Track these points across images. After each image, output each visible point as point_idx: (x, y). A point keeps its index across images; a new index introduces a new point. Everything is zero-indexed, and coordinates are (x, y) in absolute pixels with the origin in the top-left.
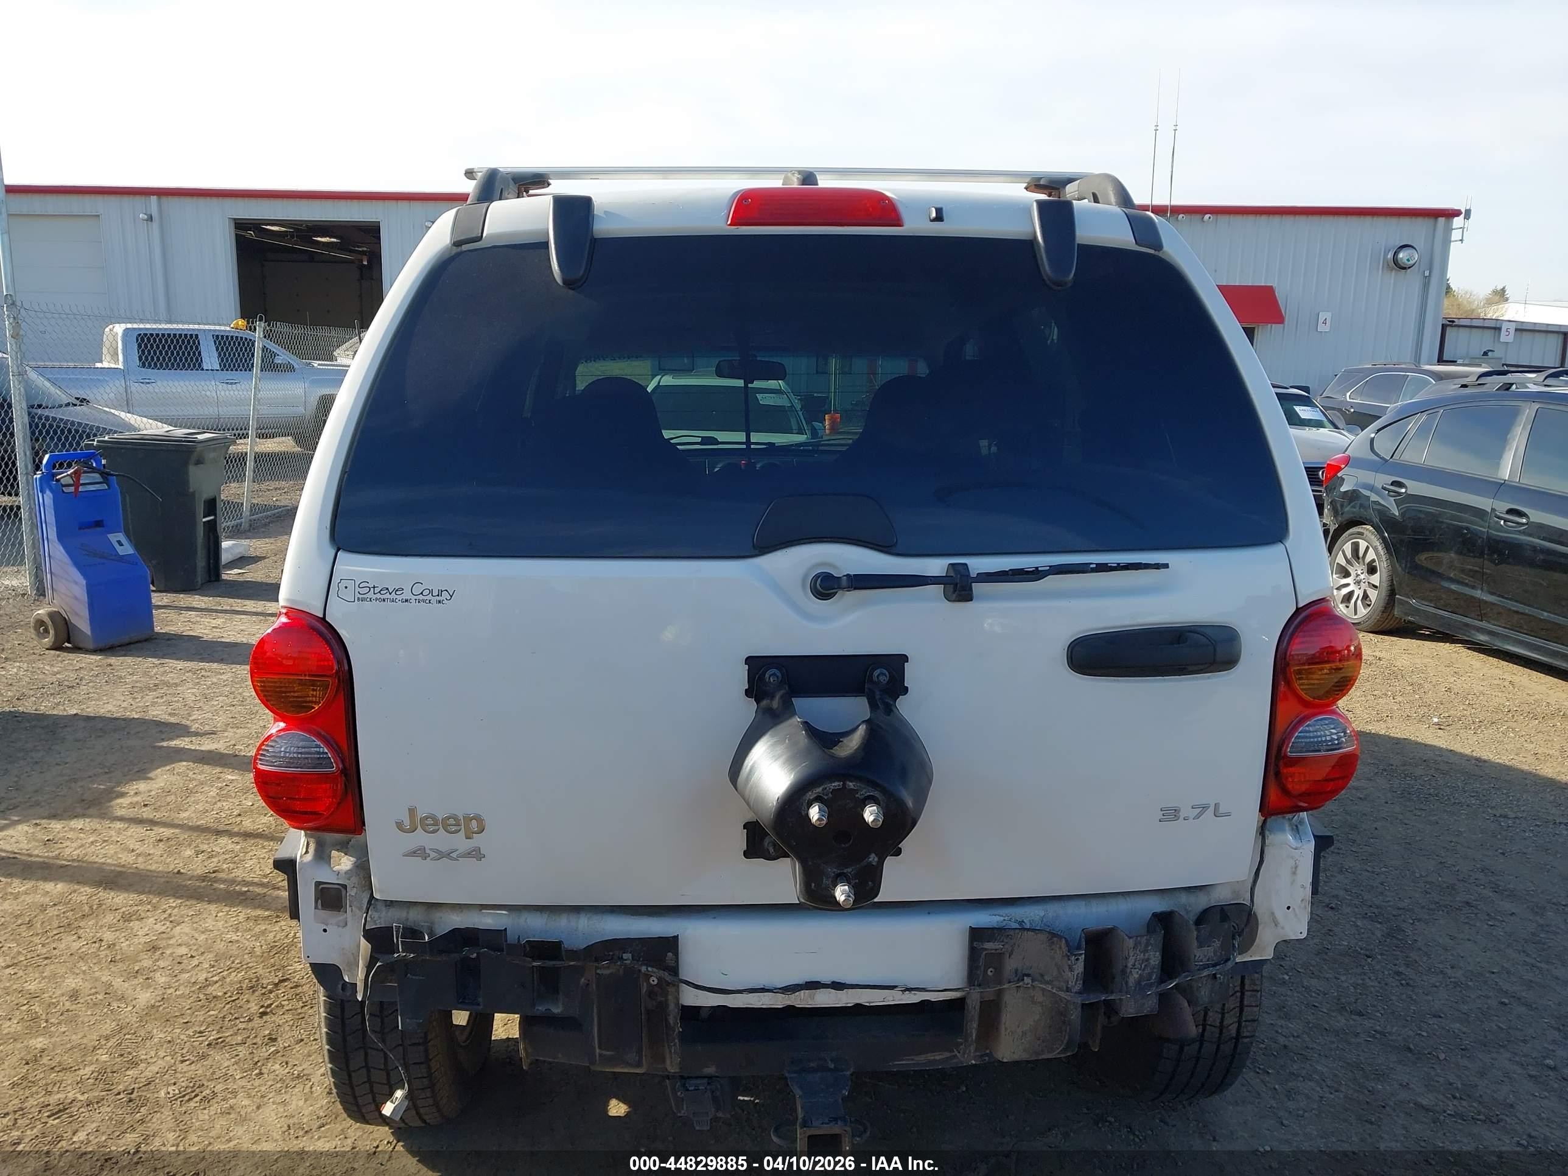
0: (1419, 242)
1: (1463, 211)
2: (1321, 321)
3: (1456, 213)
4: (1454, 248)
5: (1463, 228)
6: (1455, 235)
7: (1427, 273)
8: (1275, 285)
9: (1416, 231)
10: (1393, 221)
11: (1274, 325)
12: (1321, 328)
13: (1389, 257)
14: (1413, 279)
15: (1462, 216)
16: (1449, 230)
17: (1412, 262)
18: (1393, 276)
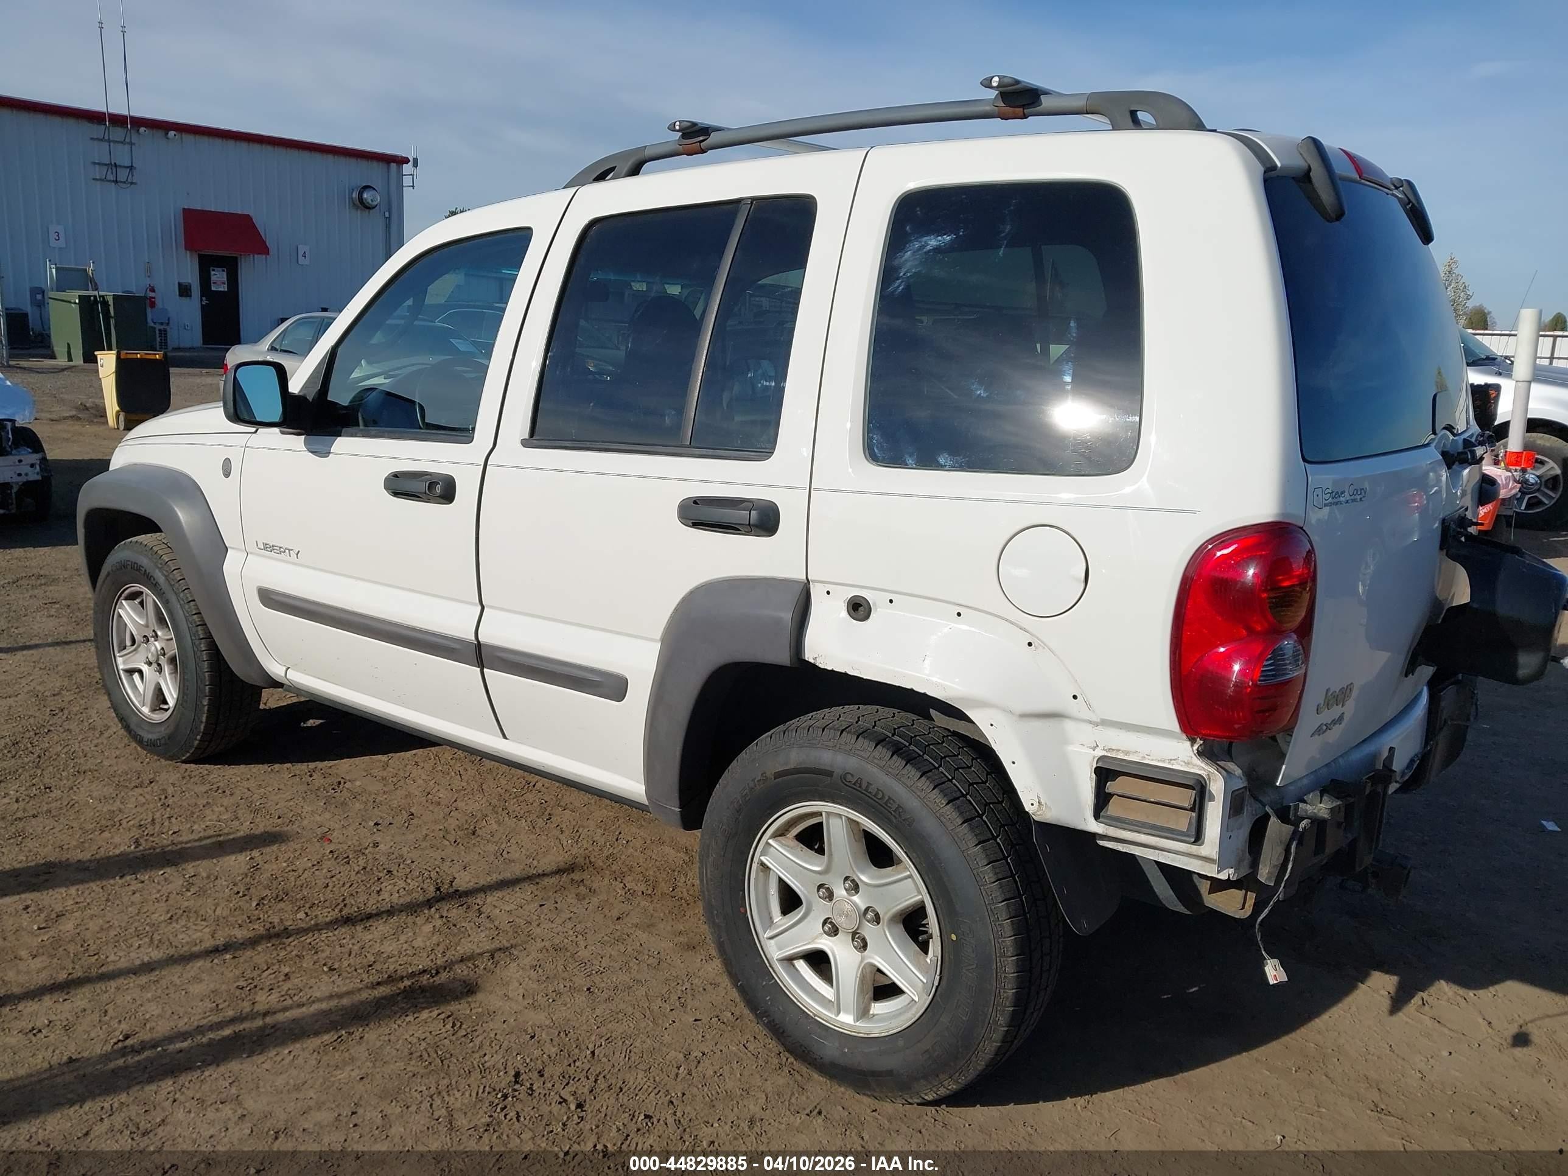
0: (377, 184)
1: (411, 159)
2: (301, 253)
3: (407, 161)
4: (407, 192)
5: (412, 175)
6: (407, 181)
7: (387, 215)
8: (251, 213)
9: (373, 173)
10: (352, 161)
11: (256, 256)
12: (301, 260)
13: (354, 196)
14: (376, 220)
15: (411, 163)
16: (400, 175)
17: (375, 203)
18: (359, 214)
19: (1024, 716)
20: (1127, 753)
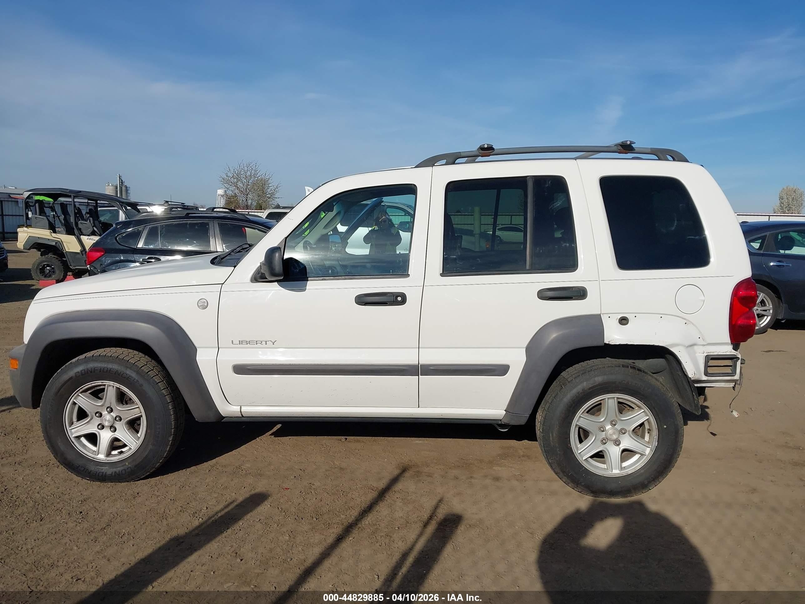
19: (688, 347)
20: (713, 352)
